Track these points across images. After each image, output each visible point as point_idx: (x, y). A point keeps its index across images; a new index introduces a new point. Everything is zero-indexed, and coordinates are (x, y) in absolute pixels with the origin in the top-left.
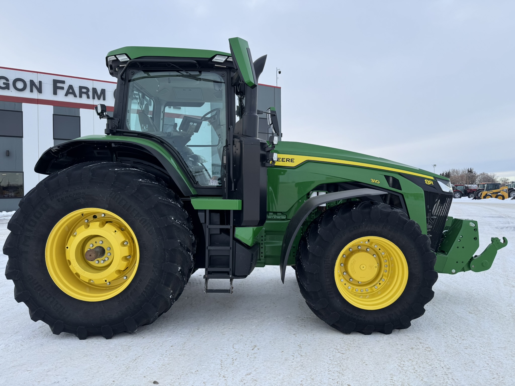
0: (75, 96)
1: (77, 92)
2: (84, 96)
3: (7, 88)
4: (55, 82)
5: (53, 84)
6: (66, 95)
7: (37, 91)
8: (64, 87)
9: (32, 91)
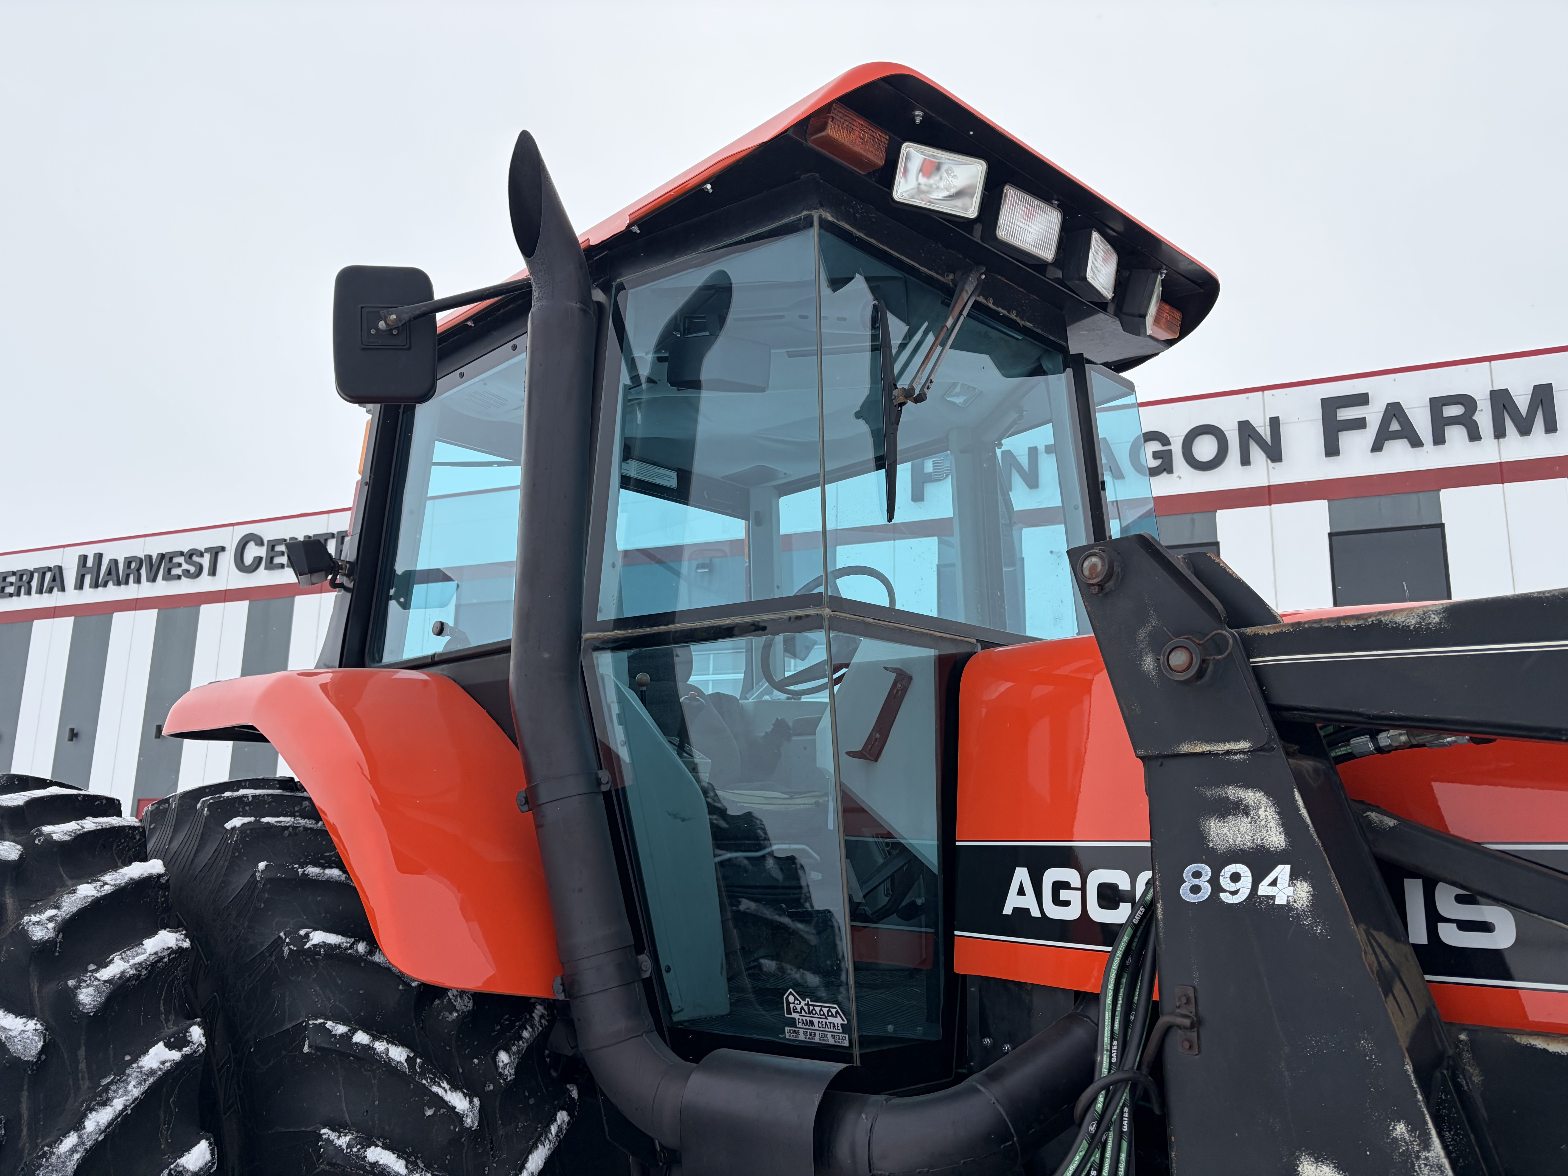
0: (1416, 442)
1: (1422, 424)
2: (1456, 434)
3: (1165, 470)
4: (1330, 406)
5: (1321, 417)
6: (1377, 447)
7: (1264, 455)
8: (1365, 418)
9: (1245, 460)
